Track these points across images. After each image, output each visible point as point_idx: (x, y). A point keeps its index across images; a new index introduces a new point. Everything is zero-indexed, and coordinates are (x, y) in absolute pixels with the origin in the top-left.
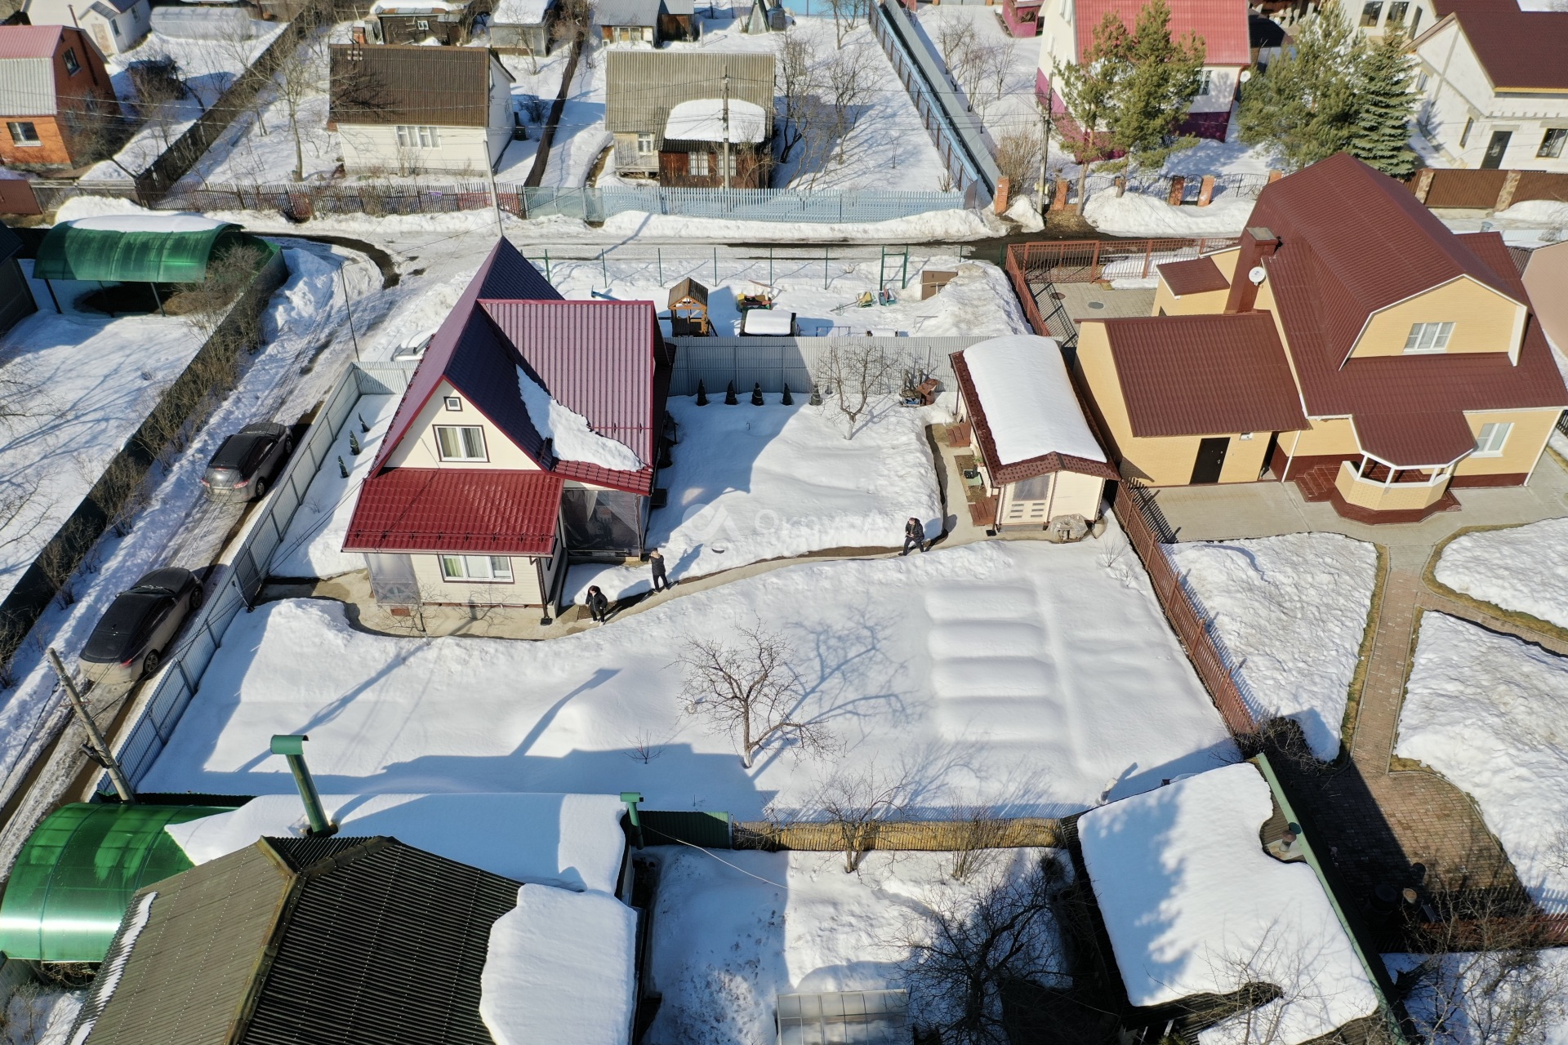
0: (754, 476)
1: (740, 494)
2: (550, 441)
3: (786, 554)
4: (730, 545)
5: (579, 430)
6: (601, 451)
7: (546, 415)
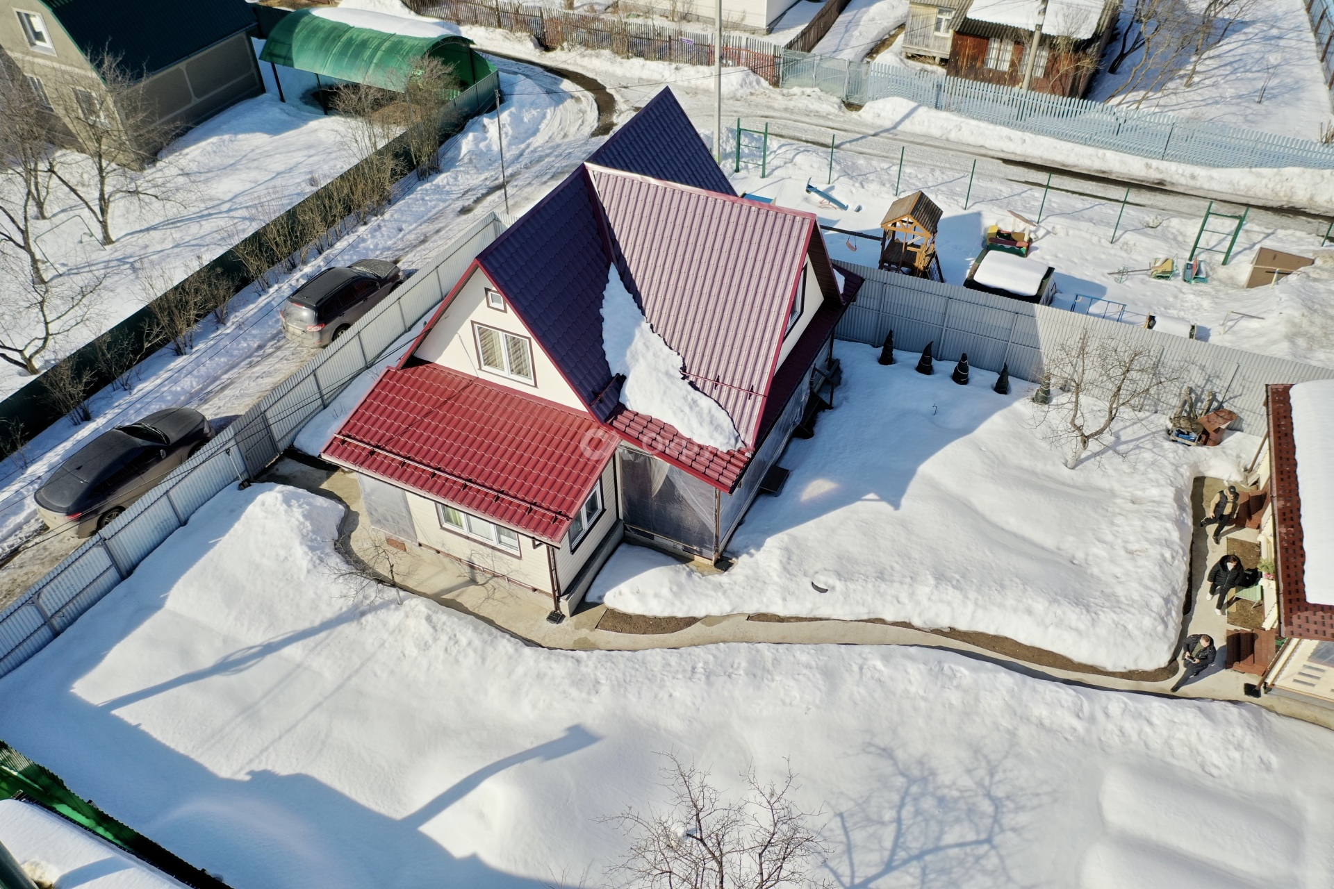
0: (914, 487)
1: (885, 507)
2: (621, 379)
3: (916, 622)
4: (839, 585)
5: (667, 374)
6: (687, 409)
7: (628, 340)
